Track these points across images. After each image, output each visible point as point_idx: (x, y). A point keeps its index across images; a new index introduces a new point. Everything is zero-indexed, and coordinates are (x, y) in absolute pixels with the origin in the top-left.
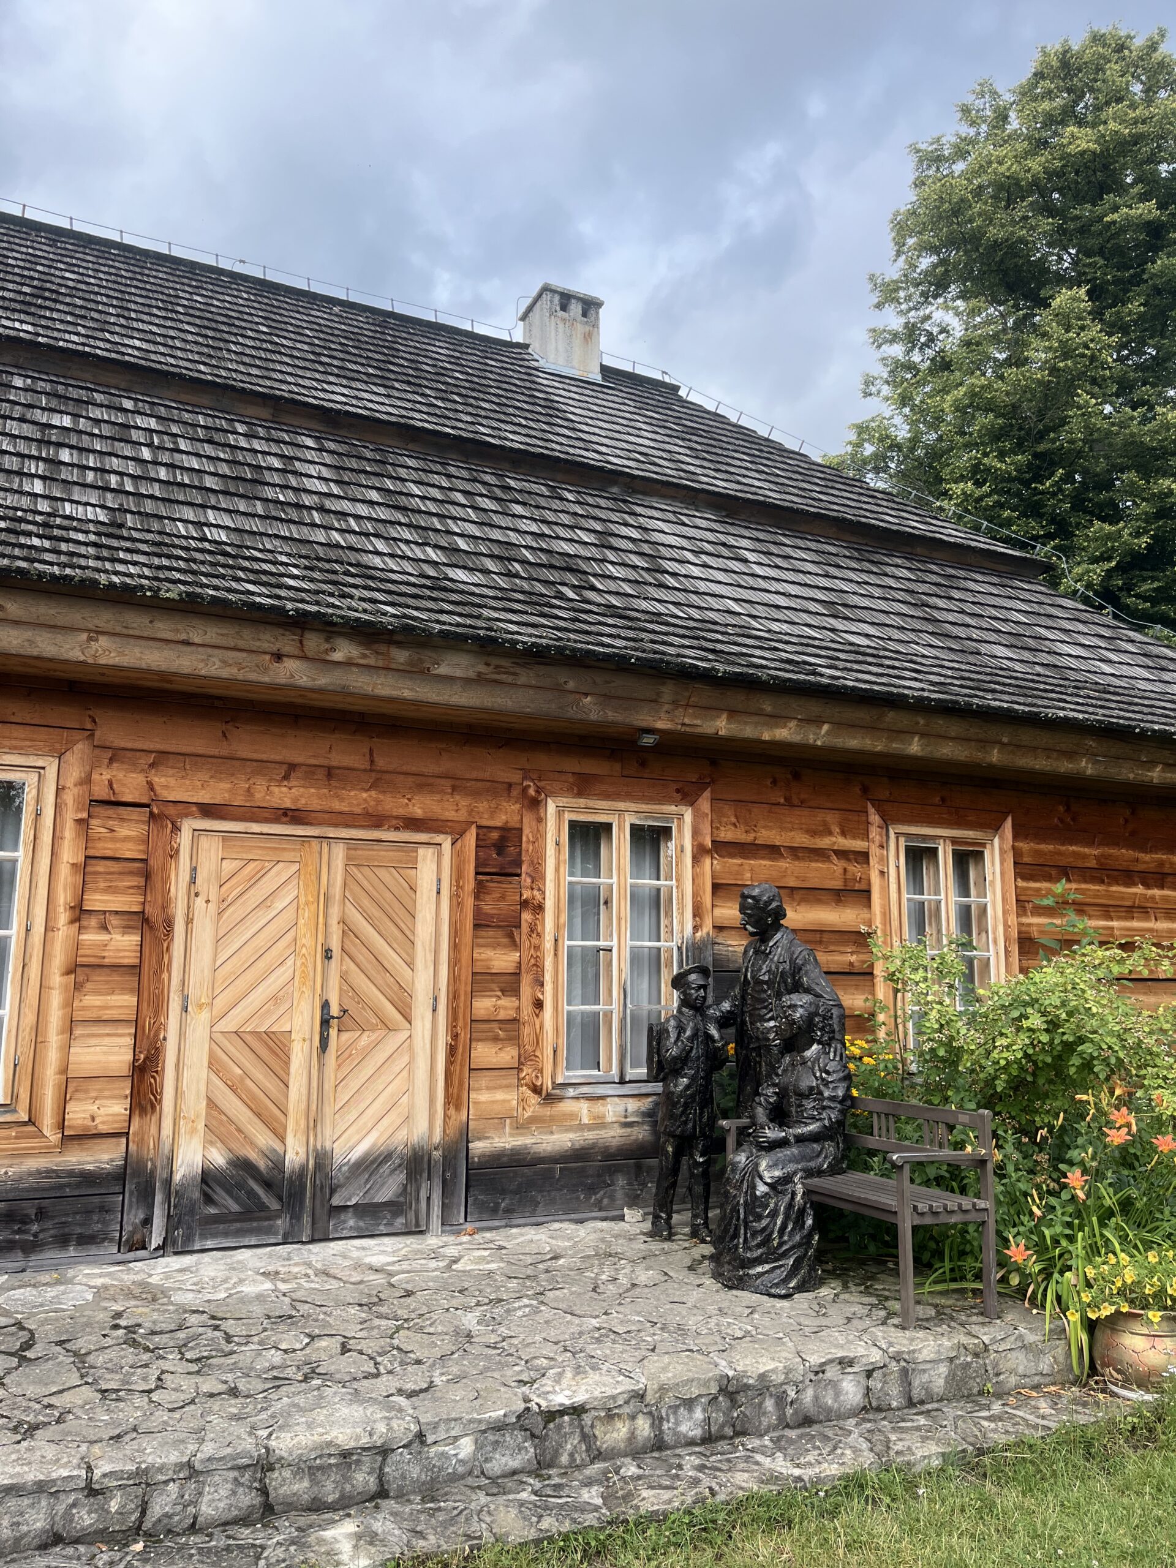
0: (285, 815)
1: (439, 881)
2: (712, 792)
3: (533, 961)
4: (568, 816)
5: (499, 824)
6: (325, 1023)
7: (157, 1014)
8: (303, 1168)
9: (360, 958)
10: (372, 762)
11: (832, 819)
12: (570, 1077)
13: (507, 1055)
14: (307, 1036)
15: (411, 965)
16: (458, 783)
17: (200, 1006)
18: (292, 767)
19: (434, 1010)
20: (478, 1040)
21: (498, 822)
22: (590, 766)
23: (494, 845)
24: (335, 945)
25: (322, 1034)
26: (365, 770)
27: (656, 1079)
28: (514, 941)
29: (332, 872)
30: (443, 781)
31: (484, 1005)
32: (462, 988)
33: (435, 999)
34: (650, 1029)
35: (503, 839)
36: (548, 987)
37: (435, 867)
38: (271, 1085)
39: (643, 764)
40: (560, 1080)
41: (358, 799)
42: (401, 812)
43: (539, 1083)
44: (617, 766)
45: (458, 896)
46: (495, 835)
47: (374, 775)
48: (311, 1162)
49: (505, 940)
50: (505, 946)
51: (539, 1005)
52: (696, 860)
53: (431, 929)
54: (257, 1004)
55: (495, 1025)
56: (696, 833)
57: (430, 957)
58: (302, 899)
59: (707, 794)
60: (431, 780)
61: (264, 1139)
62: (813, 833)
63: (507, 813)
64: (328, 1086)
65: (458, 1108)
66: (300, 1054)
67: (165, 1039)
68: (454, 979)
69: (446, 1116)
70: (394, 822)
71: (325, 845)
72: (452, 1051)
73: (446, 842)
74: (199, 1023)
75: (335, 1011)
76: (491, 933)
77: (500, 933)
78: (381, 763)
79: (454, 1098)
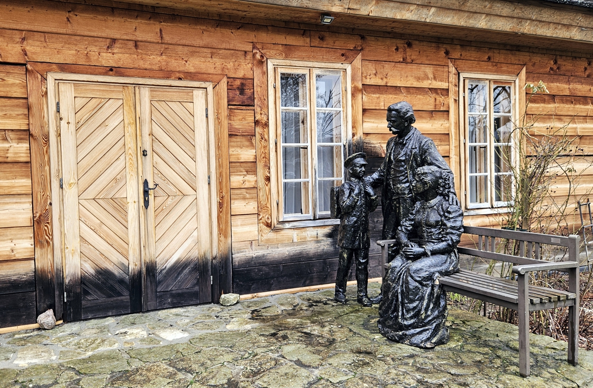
0: (111, 70)
1: (207, 110)
2: (363, 55)
3: (263, 155)
4: (281, 70)
5: (241, 76)
6: (146, 193)
7: (44, 190)
8: (140, 272)
9: (163, 155)
10: (162, 38)
11: (429, 70)
12: (287, 218)
13: (252, 207)
14: (136, 200)
15: (194, 159)
16: (214, 51)
17: (70, 185)
18: (114, 41)
19: (209, 184)
20: (235, 199)
21: (240, 74)
22: (291, 40)
23: (238, 88)
24: (148, 148)
25: (145, 199)
26: (158, 43)
27: (336, 217)
28: (252, 143)
29: (142, 104)
30: (205, 50)
31: (236, 180)
32: (224, 171)
33: (209, 177)
34: (332, 190)
35: (242, 84)
36: (273, 170)
37: (204, 101)
38: (118, 228)
39: (322, 39)
40: (281, 220)
41: (154, 60)
42: (182, 69)
43: (269, 222)
44: (308, 40)
45: (218, 118)
46: (238, 82)
47: (163, 45)
48: (144, 269)
49: (247, 143)
50: (247, 147)
51: (268, 179)
52: (353, 95)
53: (204, 138)
54: (105, 183)
55: (244, 191)
56: (353, 79)
57: (205, 154)
58: (126, 121)
59: (359, 57)
60: (198, 49)
61: (116, 257)
62: (418, 79)
63: (244, 68)
64: (151, 227)
65: (226, 237)
66: (133, 210)
67: (51, 204)
68: (219, 166)
69: (219, 240)
70: (178, 75)
71: (137, 88)
72: (220, 205)
73: (210, 86)
74: (71, 194)
75: (151, 185)
76: (239, 139)
77: (243, 139)
78: (167, 38)
79: (224, 231)
